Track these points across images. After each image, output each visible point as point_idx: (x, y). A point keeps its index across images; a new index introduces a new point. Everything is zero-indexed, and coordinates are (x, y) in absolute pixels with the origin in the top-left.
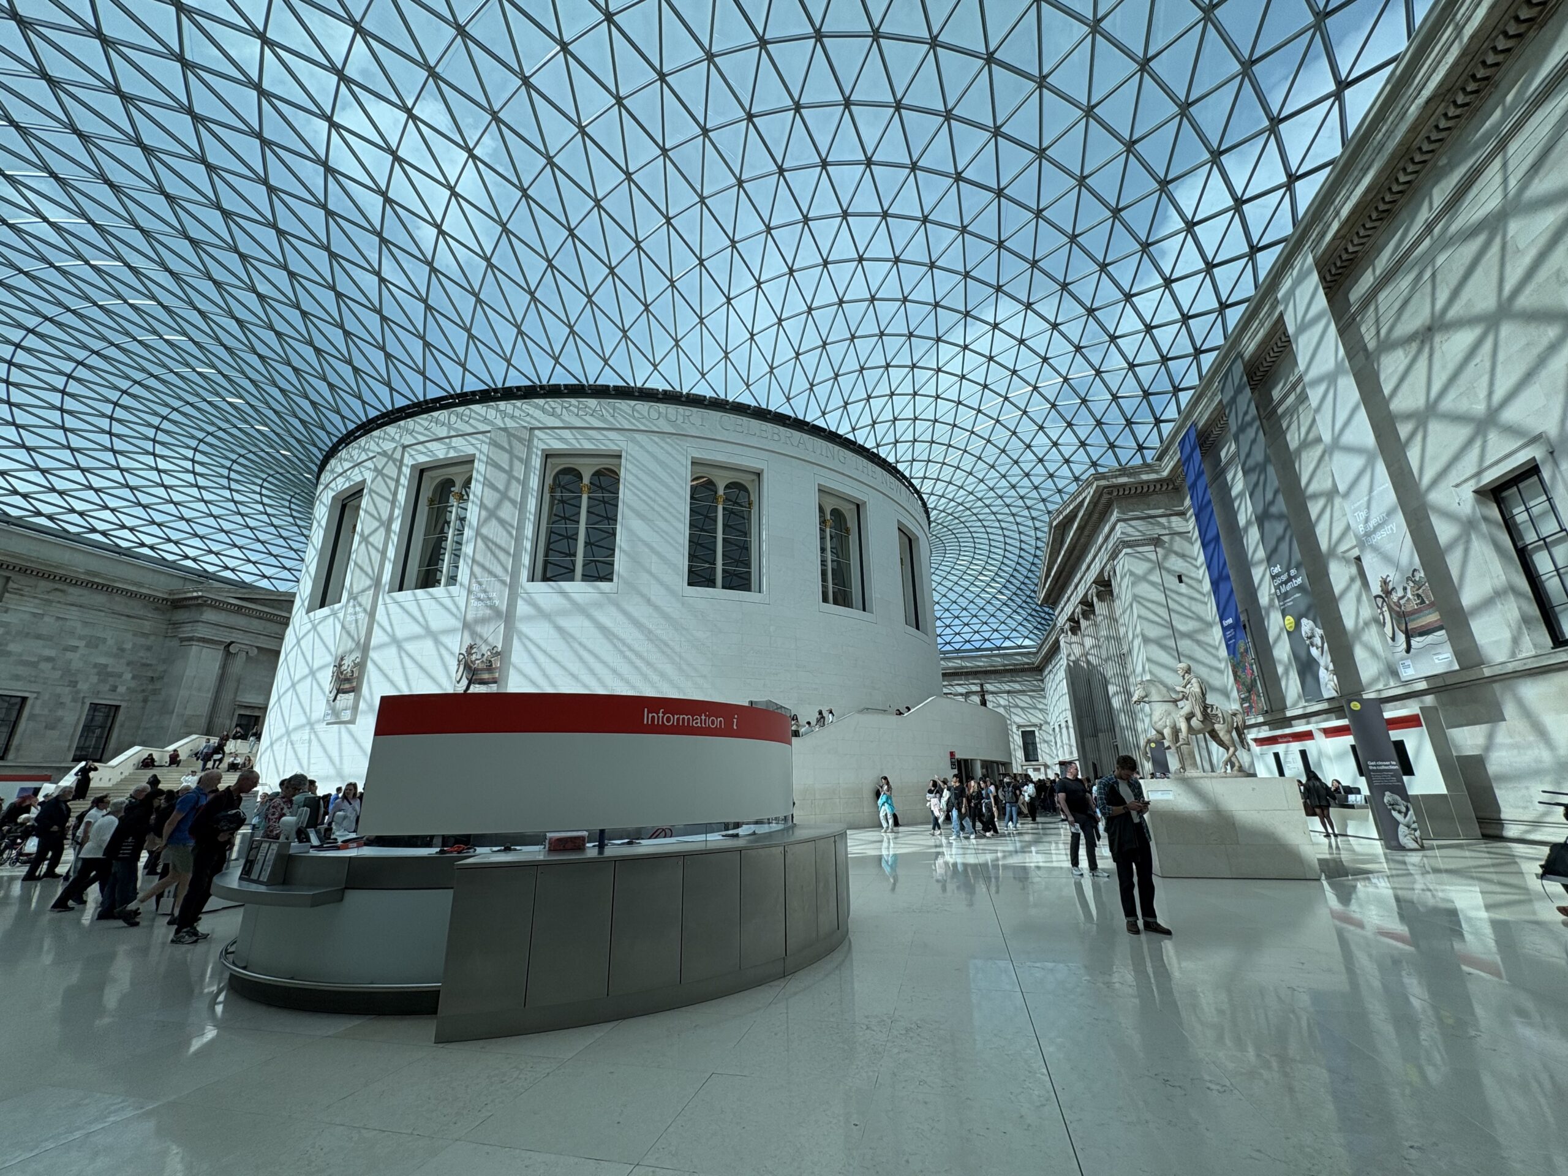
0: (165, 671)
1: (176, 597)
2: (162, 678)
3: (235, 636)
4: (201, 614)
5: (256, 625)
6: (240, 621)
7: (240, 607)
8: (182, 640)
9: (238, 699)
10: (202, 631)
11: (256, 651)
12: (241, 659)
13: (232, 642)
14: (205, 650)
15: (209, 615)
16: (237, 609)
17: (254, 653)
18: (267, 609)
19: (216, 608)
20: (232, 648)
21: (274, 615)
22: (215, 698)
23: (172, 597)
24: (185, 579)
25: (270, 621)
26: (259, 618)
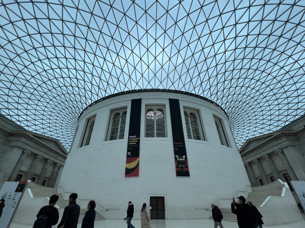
0: (1, 156)
1: (14, 132)
3: (27, 147)
4: (20, 139)
5: (33, 144)
6: (30, 143)
7: (32, 138)
8: (11, 146)
9: (20, 169)
10: (19, 144)
11: (30, 152)
12: (26, 154)
13: (26, 149)
14: (18, 150)
15: (23, 140)
16: (30, 139)
17: (30, 153)
18: (38, 140)
19: (25, 137)
20: (25, 151)
21: (39, 142)
22: (15, 167)
23: (12, 132)
24: (16, 127)
25: (37, 143)
26: (34, 142)
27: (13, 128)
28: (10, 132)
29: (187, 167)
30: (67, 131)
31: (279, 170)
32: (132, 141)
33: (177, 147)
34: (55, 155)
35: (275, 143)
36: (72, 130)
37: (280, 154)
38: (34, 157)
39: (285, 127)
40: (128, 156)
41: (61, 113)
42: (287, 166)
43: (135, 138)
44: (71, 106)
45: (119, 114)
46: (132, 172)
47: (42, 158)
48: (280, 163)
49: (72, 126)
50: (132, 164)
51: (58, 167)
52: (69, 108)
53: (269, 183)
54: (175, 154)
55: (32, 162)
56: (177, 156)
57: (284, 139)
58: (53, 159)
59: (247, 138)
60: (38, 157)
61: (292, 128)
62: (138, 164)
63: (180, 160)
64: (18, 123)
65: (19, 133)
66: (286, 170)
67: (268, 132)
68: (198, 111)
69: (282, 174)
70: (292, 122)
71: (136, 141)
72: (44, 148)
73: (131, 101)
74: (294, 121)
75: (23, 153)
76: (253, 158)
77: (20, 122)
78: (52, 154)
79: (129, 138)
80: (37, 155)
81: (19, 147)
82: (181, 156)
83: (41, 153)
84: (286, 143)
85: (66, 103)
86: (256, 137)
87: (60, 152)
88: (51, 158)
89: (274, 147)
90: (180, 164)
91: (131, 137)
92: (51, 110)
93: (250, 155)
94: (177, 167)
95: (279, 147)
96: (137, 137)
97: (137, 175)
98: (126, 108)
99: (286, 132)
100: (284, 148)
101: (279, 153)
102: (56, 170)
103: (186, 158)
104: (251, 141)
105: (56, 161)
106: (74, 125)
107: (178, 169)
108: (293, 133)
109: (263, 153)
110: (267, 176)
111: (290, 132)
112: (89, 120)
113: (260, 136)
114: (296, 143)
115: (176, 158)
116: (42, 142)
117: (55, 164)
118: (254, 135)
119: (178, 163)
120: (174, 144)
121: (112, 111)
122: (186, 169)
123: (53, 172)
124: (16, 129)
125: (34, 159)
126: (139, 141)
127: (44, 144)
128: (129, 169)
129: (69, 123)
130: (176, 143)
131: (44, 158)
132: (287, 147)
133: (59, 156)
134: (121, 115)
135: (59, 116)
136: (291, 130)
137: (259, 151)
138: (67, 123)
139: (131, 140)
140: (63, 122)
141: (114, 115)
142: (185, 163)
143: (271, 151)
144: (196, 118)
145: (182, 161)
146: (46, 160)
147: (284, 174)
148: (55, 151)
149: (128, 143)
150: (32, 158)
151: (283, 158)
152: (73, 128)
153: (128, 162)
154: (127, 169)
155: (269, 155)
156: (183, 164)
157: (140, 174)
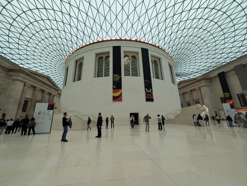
0: (7, 87)
1: (12, 68)
2: (7, 89)
4: (20, 74)
5: (31, 79)
6: (28, 78)
7: (29, 74)
8: (13, 80)
9: (26, 97)
10: (20, 78)
12: (27, 86)
13: (26, 82)
15: (22, 75)
16: (28, 75)
17: (30, 86)
18: (34, 76)
19: (23, 73)
20: (26, 84)
21: (35, 77)
22: (21, 96)
23: (10, 68)
24: (12, 64)
25: (33, 78)
26: (32, 78)
27: (10, 65)
28: (8, 68)
29: (152, 96)
30: (55, 70)
31: (194, 99)
32: (116, 78)
33: (147, 84)
34: (49, 88)
35: (197, 84)
36: (60, 70)
38: (34, 89)
39: (205, 74)
40: (114, 88)
41: (50, 55)
42: (200, 97)
43: (118, 76)
44: (58, 49)
45: (102, 58)
46: (117, 99)
47: (40, 90)
48: (196, 95)
49: (59, 66)
50: (117, 93)
51: (52, 96)
52: (57, 51)
53: (186, 106)
54: (145, 88)
55: (33, 92)
56: (147, 89)
57: (203, 81)
58: (48, 91)
59: (179, 81)
60: (37, 88)
61: (209, 75)
62: (121, 94)
63: (148, 92)
64: (13, 61)
65: (16, 70)
66: (198, 99)
67: (193, 77)
68: (159, 59)
69: (195, 101)
70: (211, 71)
71: (119, 78)
72: (40, 82)
73: (112, 48)
74: (212, 71)
75: (25, 85)
77: (14, 60)
78: (47, 87)
79: (113, 76)
80: (36, 87)
81: (21, 81)
82: (149, 89)
83: (39, 86)
84: (204, 84)
85: (54, 45)
86: (185, 80)
87: (52, 86)
88: (47, 90)
89: (196, 86)
90: (148, 94)
91: (115, 75)
92: (41, 51)
94: (146, 96)
95: (199, 86)
96: (119, 76)
97: (121, 100)
98: (109, 53)
99: (206, 77)
100: (201, 87)
101: (197, 90)
102: (51, 98)
103: (152, 90)
104: (181, 82)
105: (51, 92)
106: (61, 66)
107: (147, 97)
108: (209, 78)
109: (188, 89)
110: (186, 103)
111: (208, 77)
112: (77, 61)
113: (188, 79)
114: (209, 84)
115: (145, 90)
116: (37, 78)
117: (50, 94)
118: (184, 79)
119: (147, 94)
120: (145, 81)
121: (97, 55)
122: (152, 97)
123: (49, 99)
124: (13, 66)
125: (34, 90)
126: (121, 78)
127: (39, 79)
128: (115, 97)
129: (57, 64)
130: (146, 81)
131: (41, 89)
132: (203, 86)
133: (52, 88)
134: (104, 58)
135: (48, 57)
136: (209, 76)
138: (55, 63)
139: (114, 78)
140: (52, 63)
141: (98, 58)
142: (151, 93)
143: (193, 88)
144: (157, 64)
145: (150, 92)
146: (43, 91)
148: (48, 85)
149: (113, 79)
150: (33, 89)
151: (199, 92)
152: (60, 68)
153: (114, 92)
154: (113, 97)
155: (190, 90)
156: (150, 94)
157: (123, 100)
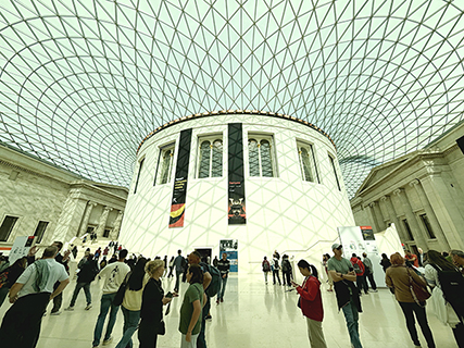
3: (91, 199)
11: (96, 203)
12: (92, 206)
13: (89, 201)
14: (81, 203)
17: (96, 205)
18: (101, 189)
19: (86, 188)
22: (82, 221)
28: (69, 183)
29: (243, 212)
31: (415, 209)
32: (179, 185)
33: (233, 188)
35: (409, 170)
37: (416, 187)
38: (103, 209)
39: (430, 144)
40: (173, 203)
42: (425, 204)
47: (111, 209)
48: (416, 200)
50: (177, 211)
54: (229, 198)
56: (232, 200)
57: (423, 163)
60: (107, 208)
62: (183, 212)
63: (235, 205)
66: (423, 210)
68: (272, 136)
69: (418, 214)
70: (441, 137)
71: (183, 184)
72: (112, 197)
73: (179, 134)
74: (444, 134)
75: (88, 204)
76: (379, 194)
79: (175, 181)
80: (105, 206)
81: (82, 199)
82: (236, 199)
83: (110, 204)
89: (407, 177)
90: (235, 209)
91: (178, 179)
93: (376, 191)
94: (230, 213)
95: (415, 176)
96: (184, 179)
97: (181, 225)
98: (174, 143)
99: (427, 153)
100: (421, 178)
101: (415, 185)
103: (244, 201)
104: (378, 170)
107: (232, 216)
108: (437, 154)
109: (393, 186)
112: (141, 162)
114: (443, 168)
115: (229, 201)
119: (232, 209)
120: (229, 185)
121: (161, 148)
122: (242, 215)
125: (103, 212)
126: (186, 183)
128: (174, 218)
130: (233, 183)
132: (425, 176)
134: (172, 152)
137: (388, 183)
139: (177, 183)
141: (163, 153)
142: (241, 207)
143: (403, 183)
144: (270, 147)
145: (238, 205)
147: (421, 216)
149: (174, 187)
151: (420, 192)
153: (172, 210)
154: (171, 218)
155: (402, 188)
156: (238, 209)
157: (184, 224)
